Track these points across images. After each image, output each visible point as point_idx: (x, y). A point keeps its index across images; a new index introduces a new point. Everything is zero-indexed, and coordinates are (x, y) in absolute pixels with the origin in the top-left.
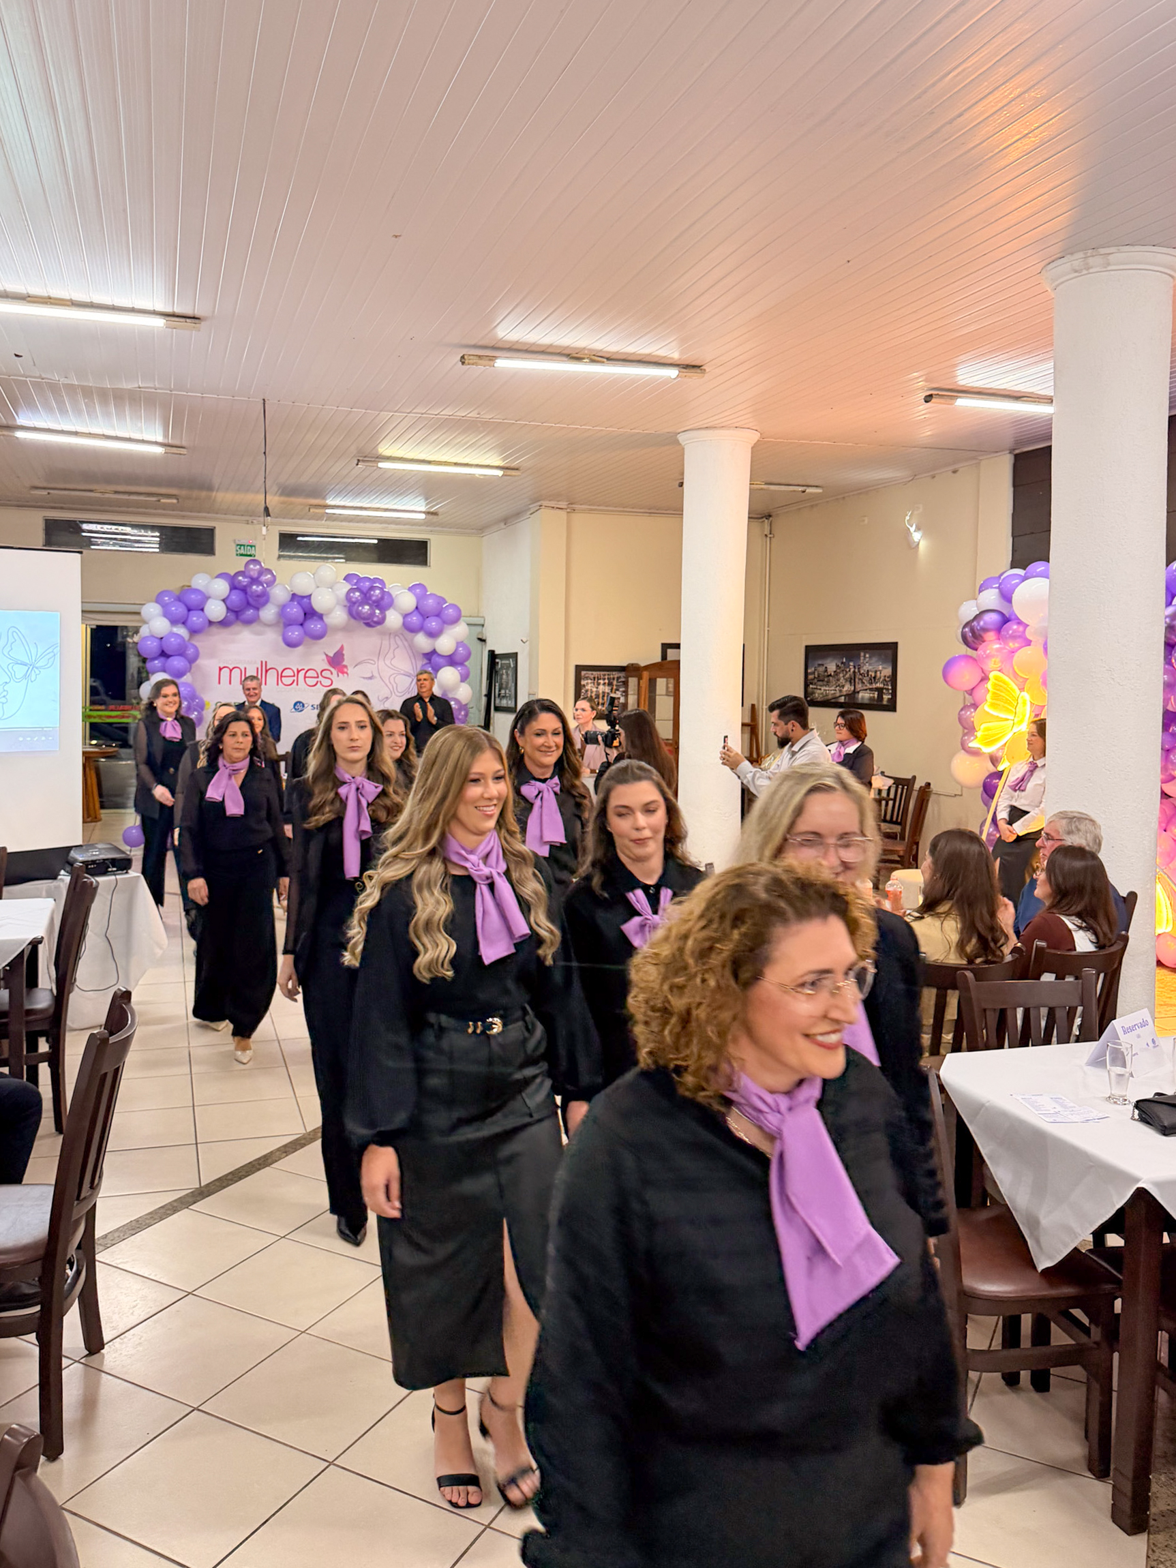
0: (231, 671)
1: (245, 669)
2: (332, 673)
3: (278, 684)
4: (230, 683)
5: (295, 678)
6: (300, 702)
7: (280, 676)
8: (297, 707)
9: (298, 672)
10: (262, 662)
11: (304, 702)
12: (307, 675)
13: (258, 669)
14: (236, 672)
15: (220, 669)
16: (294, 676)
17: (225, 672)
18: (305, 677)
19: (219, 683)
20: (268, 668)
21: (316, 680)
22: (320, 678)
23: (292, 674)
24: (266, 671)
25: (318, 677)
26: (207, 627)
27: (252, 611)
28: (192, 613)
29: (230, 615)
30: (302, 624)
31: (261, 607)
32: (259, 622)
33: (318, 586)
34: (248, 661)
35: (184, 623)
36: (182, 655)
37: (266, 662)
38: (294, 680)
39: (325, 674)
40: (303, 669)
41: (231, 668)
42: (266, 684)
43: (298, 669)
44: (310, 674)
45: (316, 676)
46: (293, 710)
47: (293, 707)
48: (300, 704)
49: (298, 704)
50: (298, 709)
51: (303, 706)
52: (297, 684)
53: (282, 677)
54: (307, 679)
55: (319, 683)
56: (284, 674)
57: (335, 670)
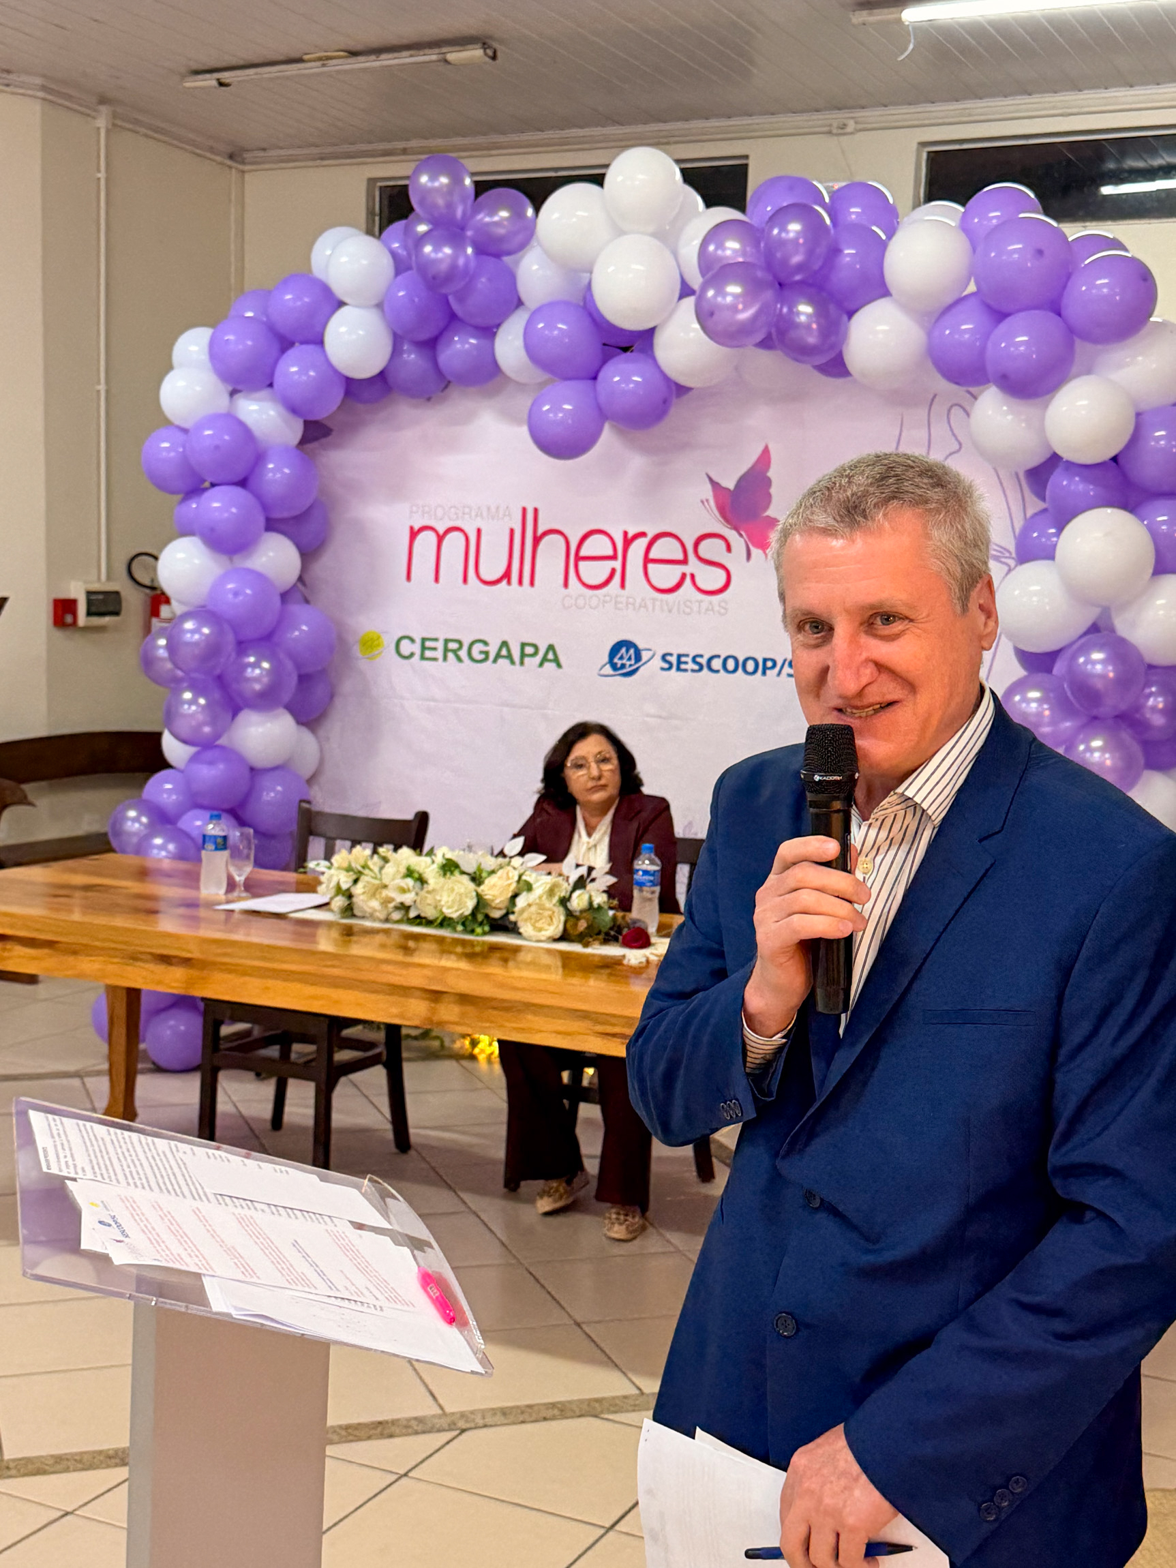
0: (440, 539)
1: (479, 531)
2: (729, 549)
3: (566, 584)
4: (437, 580)
5: (617, 564)
6: (628, 644)
7: (575, 558)
8: (625, 656)
9: (628, 541)
10: (524, 510)
11: (641, 646)
12: (652, 555)
13: (512, 531)
14: (454, 543)
15: (414, 534)
16: (614, 557)
17: (426, 541)
18: (647, 560)
19: (409, 577)
20: (540, 531)
21: (679, 569)
22: (694, 566)
23: (610, 552)
24: (537, 540)
25: (684, 562)
26: (338, 394)
27: (473, 341)
28: (292, 353)
29: (411, 357)
30: (595, 378)
31: (498, 326)
32: (507, 379)
33: (620, 232)
34: (489, 509)
35: (271, 385)
36: (243, 483)
37: (536, 510)
38: (613, 571)
39: (710, 549)
40: (643, 534)
41: (441, 531)
42: (532, 583)
43: (626, 533)
44: (664, 549)
45: (680, 557)
46: (608, 670)
47: (606, 659)
48: (627, 651)
49: (623, 650)
50: (623, 666)
51: (638, 657)
52: (623, 585)
53: (578, 558)
54: (651, 566)
55: (688, 579)
56: (583, 553)
57: (741, 535)
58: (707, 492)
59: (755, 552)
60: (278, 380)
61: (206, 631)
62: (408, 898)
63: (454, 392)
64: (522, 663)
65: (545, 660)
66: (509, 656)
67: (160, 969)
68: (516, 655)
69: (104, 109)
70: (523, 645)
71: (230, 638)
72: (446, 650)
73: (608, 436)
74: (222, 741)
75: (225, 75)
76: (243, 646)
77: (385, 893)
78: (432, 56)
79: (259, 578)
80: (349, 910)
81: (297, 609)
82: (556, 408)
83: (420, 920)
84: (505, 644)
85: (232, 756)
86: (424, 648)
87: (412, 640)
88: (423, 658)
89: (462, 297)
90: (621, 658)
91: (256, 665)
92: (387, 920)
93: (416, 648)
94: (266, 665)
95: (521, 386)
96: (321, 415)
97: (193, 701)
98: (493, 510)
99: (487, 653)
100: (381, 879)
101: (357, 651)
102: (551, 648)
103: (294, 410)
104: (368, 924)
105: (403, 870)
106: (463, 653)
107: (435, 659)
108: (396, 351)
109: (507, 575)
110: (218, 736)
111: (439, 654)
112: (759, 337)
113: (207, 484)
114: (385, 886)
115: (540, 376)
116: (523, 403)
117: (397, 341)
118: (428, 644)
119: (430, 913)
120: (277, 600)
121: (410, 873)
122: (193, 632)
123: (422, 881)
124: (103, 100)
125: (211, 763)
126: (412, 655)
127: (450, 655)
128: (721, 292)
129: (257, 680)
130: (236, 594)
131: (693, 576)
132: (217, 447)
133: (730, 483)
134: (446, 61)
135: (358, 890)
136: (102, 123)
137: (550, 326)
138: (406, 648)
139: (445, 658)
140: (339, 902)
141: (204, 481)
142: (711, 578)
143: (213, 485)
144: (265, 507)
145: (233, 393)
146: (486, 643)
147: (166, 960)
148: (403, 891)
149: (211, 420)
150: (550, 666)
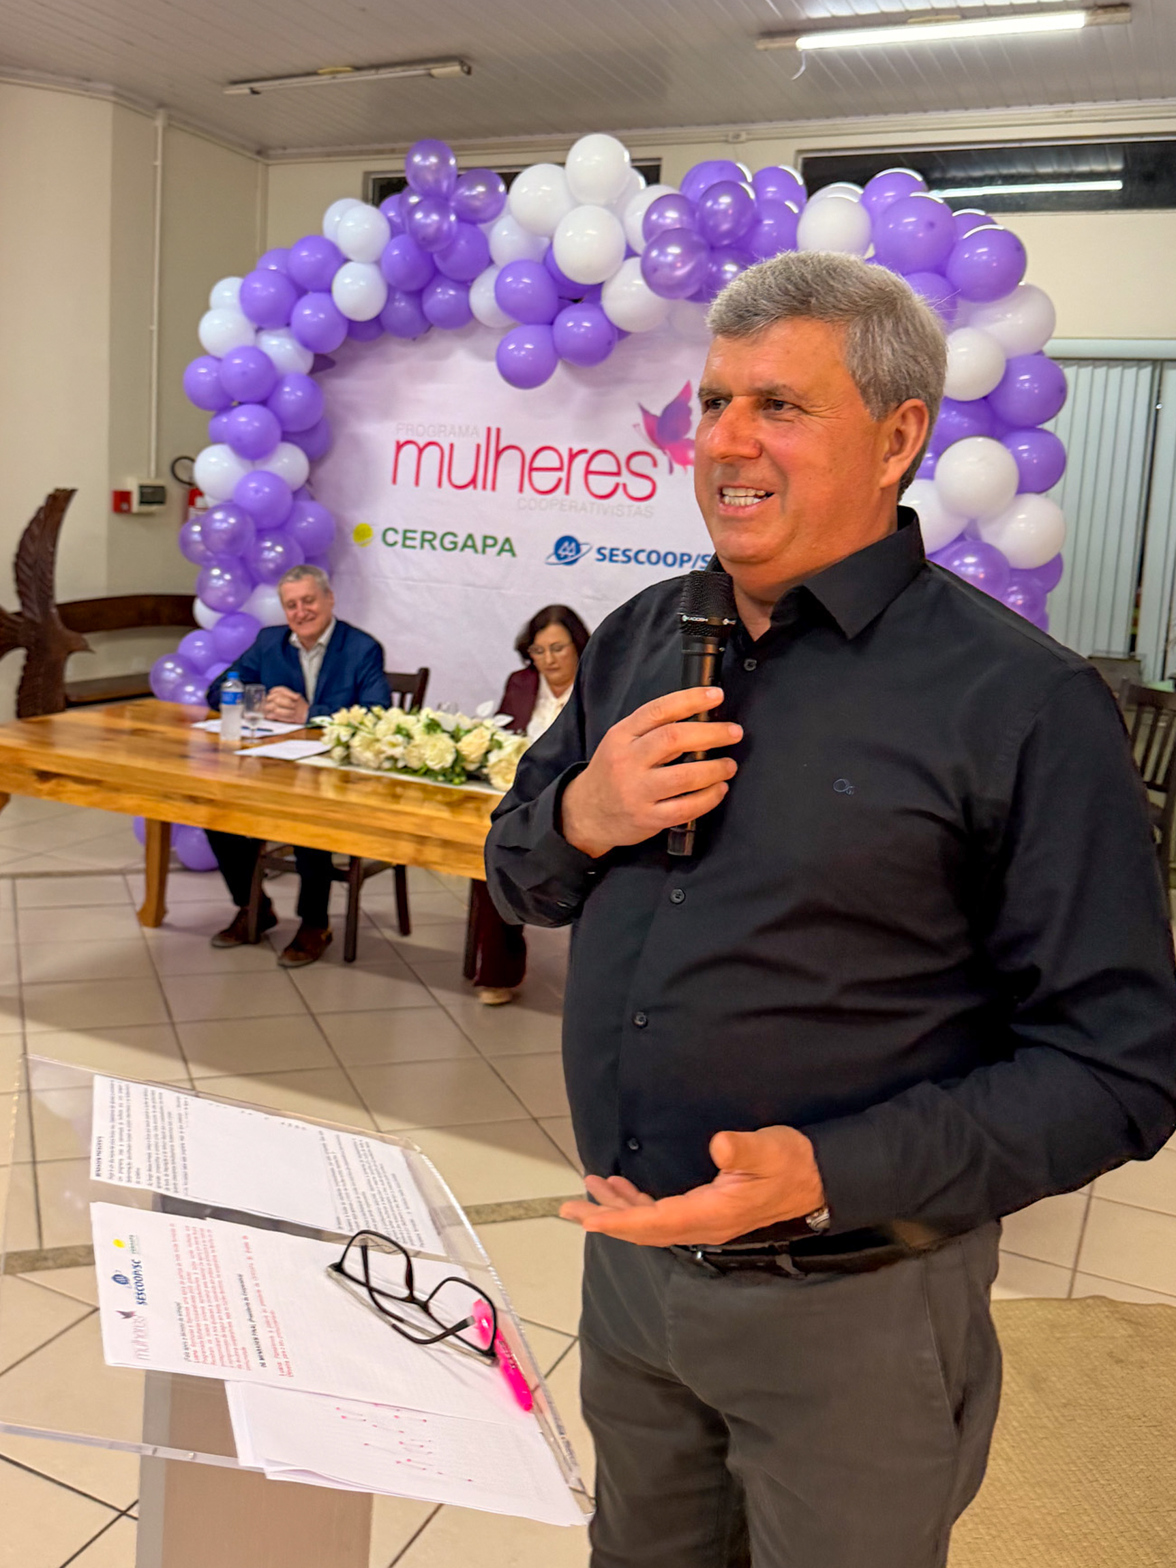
0: (421, 451)
1: (452, 446)
2: (655, 464)
3: (521, 490)
4: (417, 483)
5: (563, 475)
6: (570, 539)
7: (529, 468)
8: (567, 548)
9: (573, 456)
10: (489, 430)
11: (581, 540)
12: (593, 467)
13: (478, 446)
14: (432, 454)
15: (399, 446)
16: (560, 469)
18: (588, 472)
19: (394, 481)
20: (502, 446)
21: (612, 481)
22: (625, 477)
23: (557, 464)
24: (499, 454)
25: (618, 474)
26: (341, 333)
27: (452, 292)
28: (305, 300)
29: (402, 304)
30: (552, 323)
31: (472, 280)
32: (479, 323)
33: (577, 204)
34: (460, 428)
35: (288, 325)
36: (264, 402)
37: (498, 430)
38: (560, 480)
39: (639, 464)
40: (584, 451)
41: (422, 444)
42: (494, 488)
43: (571, 450)
44: (600, 463)
45: (614, 469)
46: (554, 559)
47: (551, 549)
48: (570, 544)
49: (566, 544)
50: (566, 557)
51: (578, 550)
52: (567, 492)
53: (532, 469)
54: (591, 478)
55: (620, 490)
56: (536, 464)
57: (665, 453)
58: (638, 418)
59: (677, 467)
60: (295, 320)
61: (232, 520)
62: (397, 752)
63: (435, 333)
64: (484, 552)
65: (502, 550)
66: (474, 547)
67: (189, 807)
68: (479, 545)
69: (161, 112)
70: (485, 538)
71: (251, 528)
72: (423, 540)
73: (560, 372)
74: (243, 609)
75: (256, 86)
76: (261, 533)
77: (378, 746)
78: (419, 71)
79: (275, 479)
80: (347, 759)
81: (305, 504)
82: (520, 347)
83: (406, 769)
84: (470, 536)
85: (249, 619)
86: (405, 538)
87: (396, 531)
88: (404, 545)
89: (445, 255)
90: (565, 550)
91: (271, 549)
92: (379, 768)
93: (399, 538)
94: (279, 549)
95: (488, 329)
96: (327, 350)
97: (220, 577)
98: (464, 428)
99: (455, 543)
100: (373, 734)
101: (353, 539)
102: (507, 540)
103: (306, 344)
104: (363, 771)
105: (393, 727)
106: (436, 543)
107: (414, 547)
108: (390, 299)
109: (473, 481)
110: (240, 604)
111: (417, 543)
112: (691, 291)
113: (235, 403)
114: (378, 740)
115: (507, 321)
116: (493, 344)
117: (391, 290)
118: (409, 535)
119: (415, 764)
120: (289, 497)
121: (399, 730)
122: (222, 521)
123: (409, 737)
124: (162, 105)
125: (234, 626)
126: (395, 543)
127: (427, 545)
128: (662, 252)
129: (271, 560)
130: (257, 491)
131: (625, 486)
132: (244, 373)
133: (657, 411)
134: (431, 75)
135: (356, 742)
136: (159, 123)
137: (517, 279)
138: (391, 537)
139: (422, 546)
140: (339, 752)
141: (233, 400)
142: (639, 487)
143: (241, 404)
144: (281, 420)
145: (259, 330)
146: (455, 535)
147: (194, 799)
148: (394, 745)
149: (241, 351)
150: (506, 555)
